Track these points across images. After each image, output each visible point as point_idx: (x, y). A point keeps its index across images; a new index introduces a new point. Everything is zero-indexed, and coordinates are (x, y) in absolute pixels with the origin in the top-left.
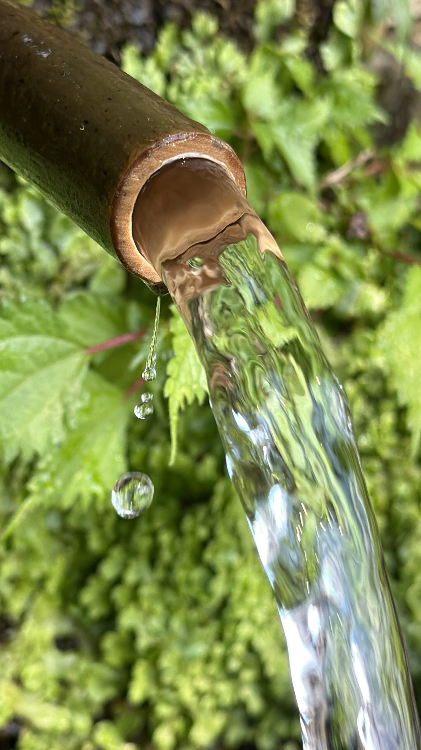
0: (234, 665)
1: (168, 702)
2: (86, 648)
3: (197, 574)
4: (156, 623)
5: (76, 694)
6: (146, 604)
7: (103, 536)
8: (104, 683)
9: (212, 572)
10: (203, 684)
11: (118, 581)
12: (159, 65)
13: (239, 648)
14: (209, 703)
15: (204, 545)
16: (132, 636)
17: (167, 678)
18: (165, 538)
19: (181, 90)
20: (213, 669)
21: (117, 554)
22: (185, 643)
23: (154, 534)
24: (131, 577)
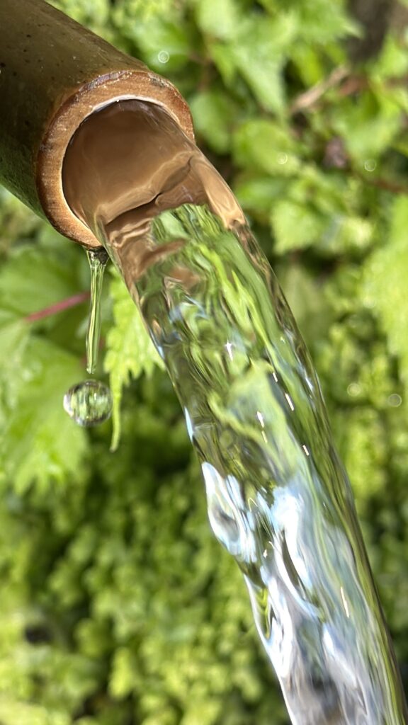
0: (226, 646)
1: (154, 693)
2: (60, 638)
3: (179, 550)
4: (136, 607)
5: (52, 691)
6: (123, 586)
7: (70, 515)
8: (82, 677)
9: (194, 546)
11: (90, 564)
13: (230, 629)
14: (200, 690)
15: (184, 517)
16: (110, 623)
17: (151, 667)
18: (140, 512)
19: (127, 13)
20: (203, 653)
22: (170, 626)
23: (127, 509)
24: (105, 558)
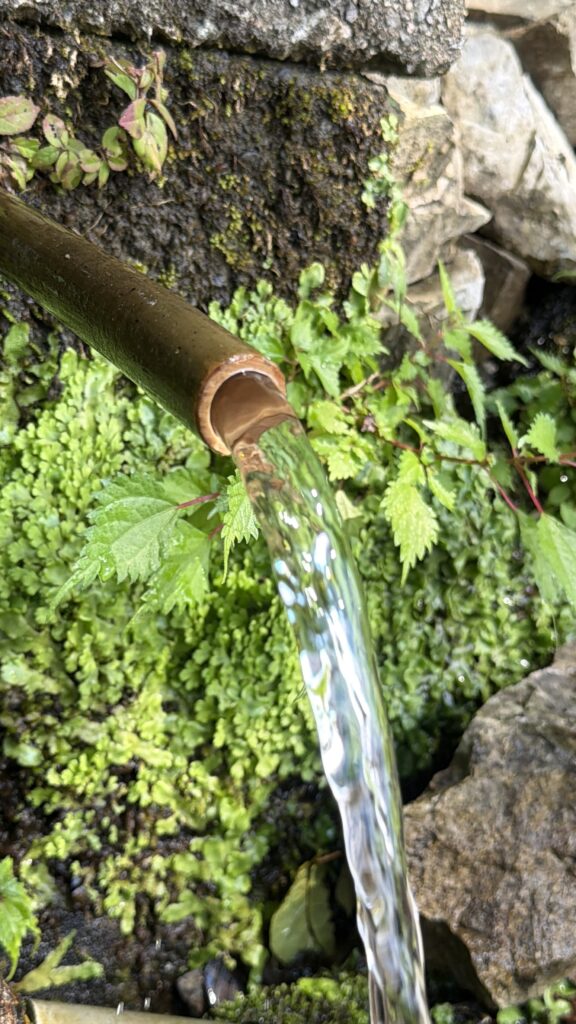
0: (285, 722)
1: (240, 747)
2: (184, 710)
3: (260, 659)
4: (231, 693)
5: (177, 741)
6: (224, 680)
7: (195, 634)
8: (196, 734)
9: (270, 658)
10: (264, 735)
11: (206, 664)
12: (233, 315)
13: (289, 710)
14: (268, 748)
15: (265, 639)
16: (216, 701)
17: (239, 731)
18: (238, 634)
19: (249, 332)
20: (270, 724)
21: (204, 645)
22: (251, 707)
23: (230, 632)
24: (214, 662)
